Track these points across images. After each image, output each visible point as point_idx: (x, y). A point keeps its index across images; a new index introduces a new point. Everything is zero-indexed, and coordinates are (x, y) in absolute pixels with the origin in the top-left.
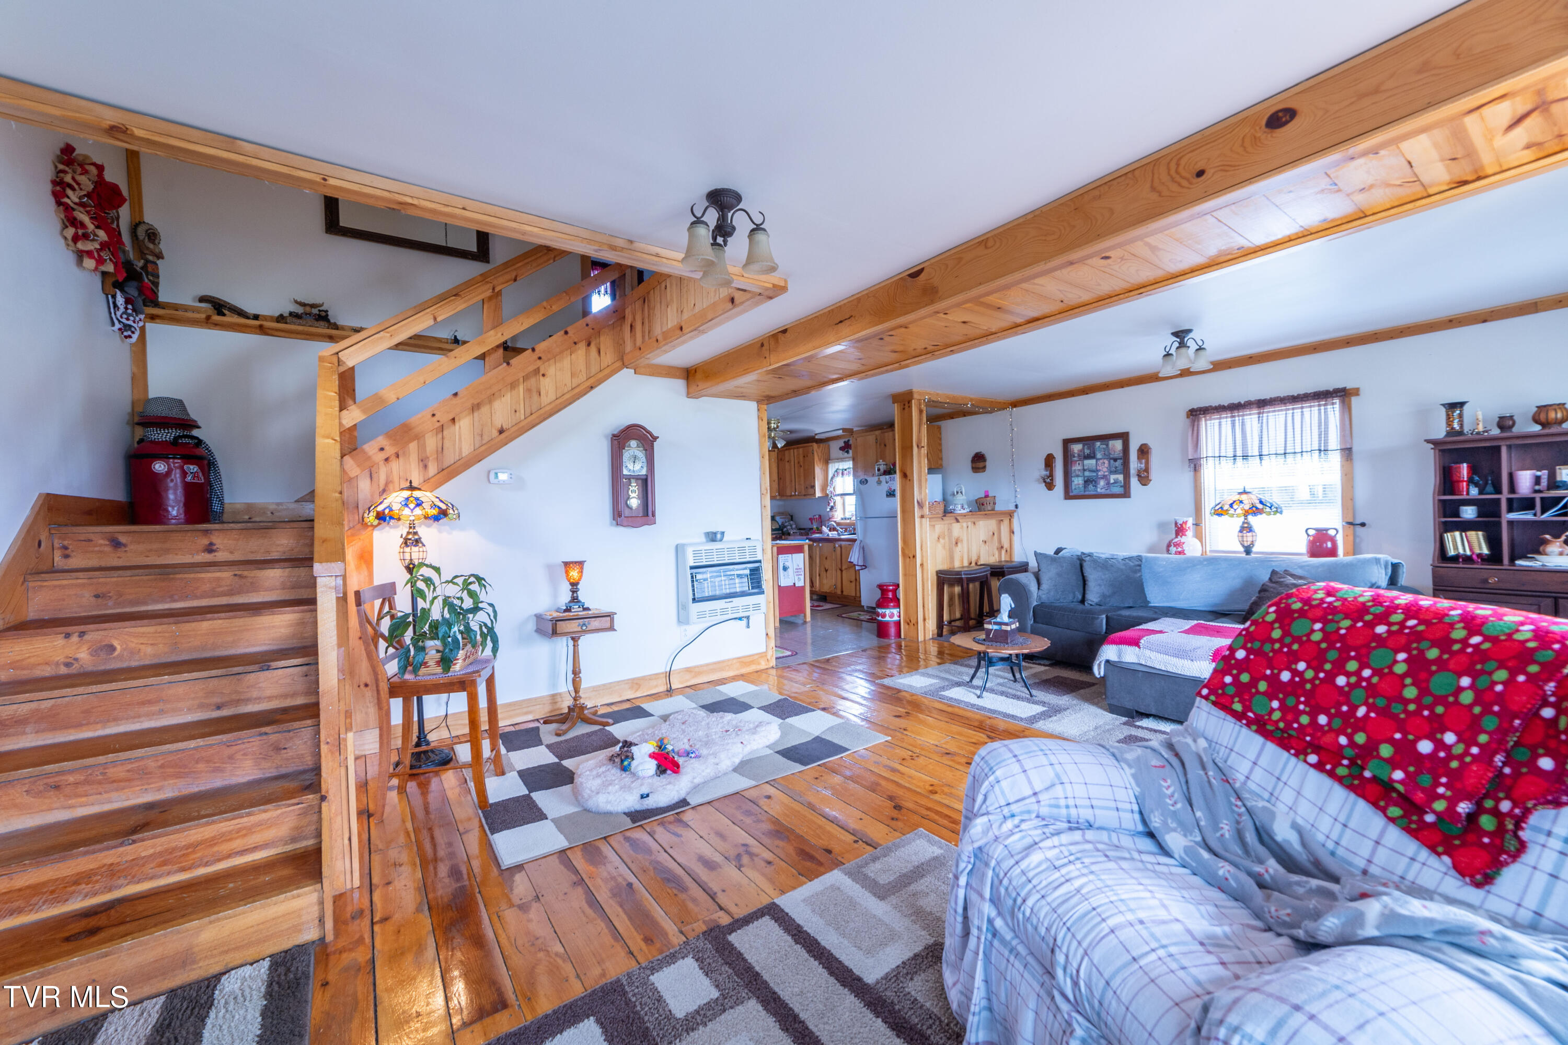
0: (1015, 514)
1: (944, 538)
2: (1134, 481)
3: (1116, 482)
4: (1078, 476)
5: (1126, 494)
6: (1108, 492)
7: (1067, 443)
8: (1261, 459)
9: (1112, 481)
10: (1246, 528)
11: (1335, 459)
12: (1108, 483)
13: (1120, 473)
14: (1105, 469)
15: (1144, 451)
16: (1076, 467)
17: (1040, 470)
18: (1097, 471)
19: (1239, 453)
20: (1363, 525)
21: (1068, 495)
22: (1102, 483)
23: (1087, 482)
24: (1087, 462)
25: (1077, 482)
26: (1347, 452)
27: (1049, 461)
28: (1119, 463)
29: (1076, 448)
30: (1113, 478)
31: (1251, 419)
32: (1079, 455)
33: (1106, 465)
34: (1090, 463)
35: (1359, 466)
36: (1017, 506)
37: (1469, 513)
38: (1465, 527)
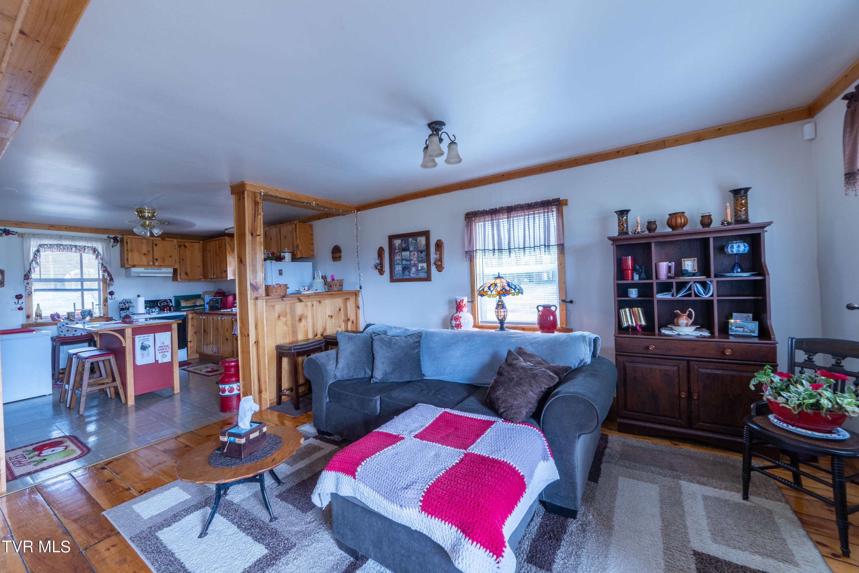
0: (360, 293)
2: (433, 268)
3: (422, 268)
4: (398, 264)
5: (428, 278)
6: (417, 277)
7: (391, 238)
8: (510, 252)
9: (420, 268)
10: (501, 306)
11: (554, 251)
12: (417, 270)
13: (424, 262)
14: (415, 259)
15: (439, 245)
16: (398, 258)
17: (374, 260)
18: (410, 260)
19: (496, 248)
20: (571, 302)
21: (393, 280)
22: (414, 270)
23: (405, 268)
24: (404, 253)
25: (398, 268)
26: (561, 247)
27: (381, 252)
28: (424, 254)
29: (397, 242)
30: (420, 265)
31: (504, 222)
32: (399, 248)
33: (416, 256)
34: (406, 254)
35: (569, 260)
36: (361, 287)
37: (633, 293)
38: (631, 304)
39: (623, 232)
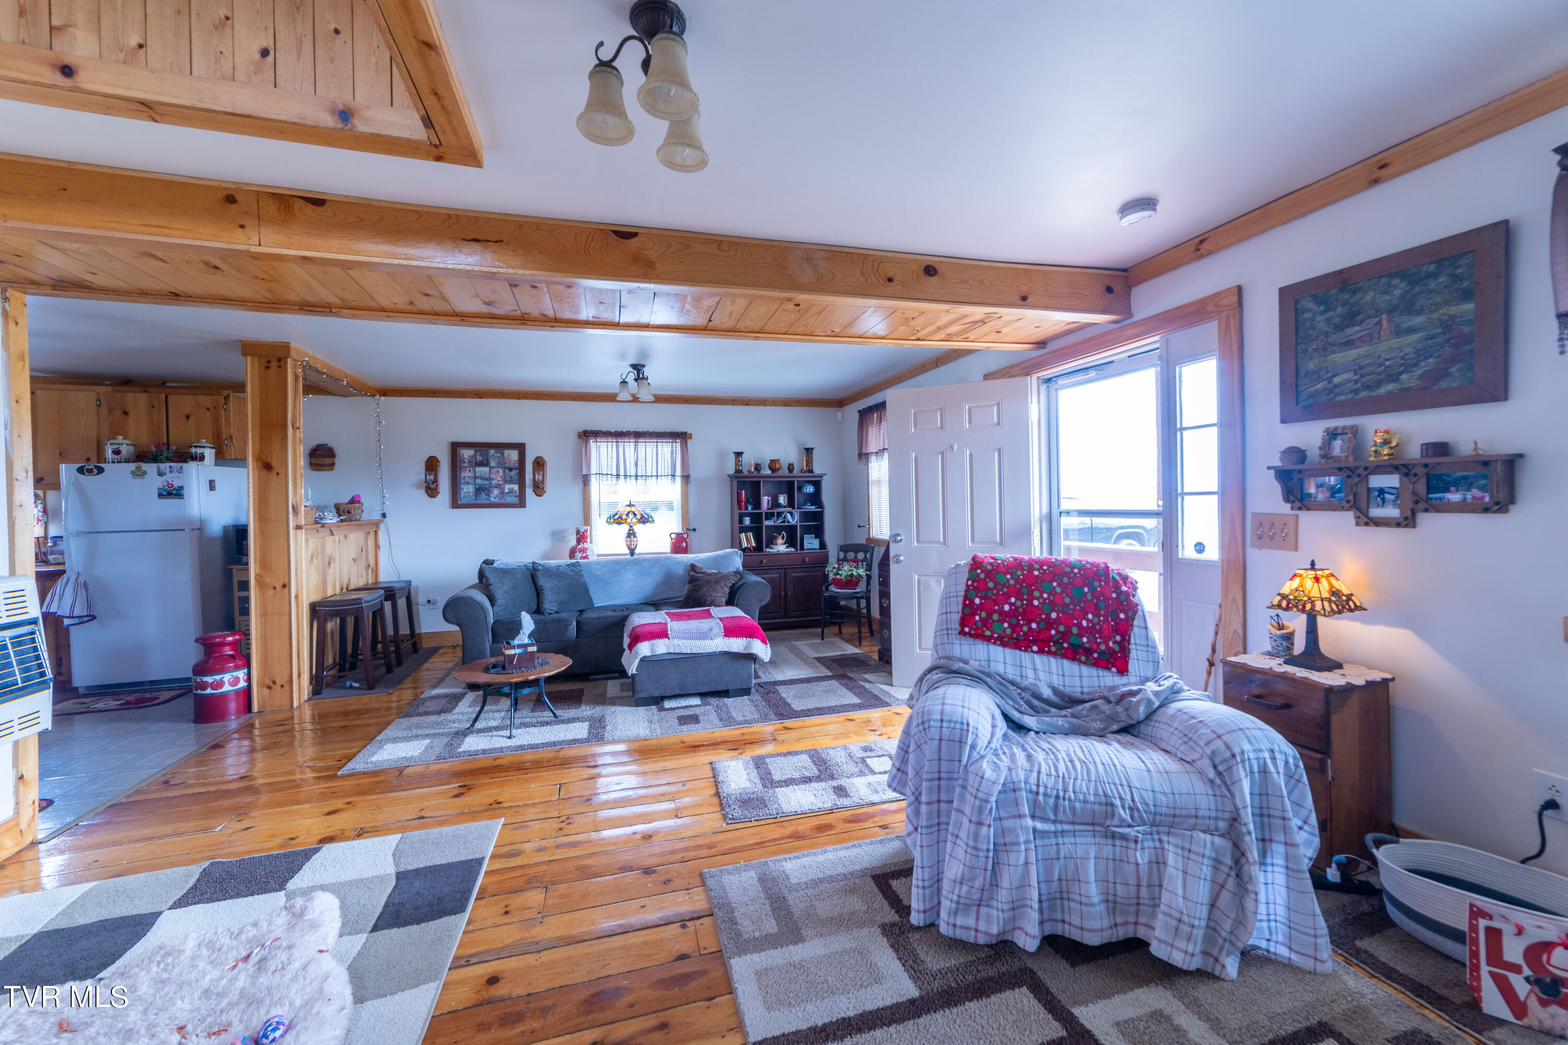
0: (382, 526)
1: (317, 558)
2: (529, 492)
3: (511, 491)
4: (468, 483)
5: (522, 504)
6: (502, 501)
7: (455, 447)
8: (636, 479)
9: (506, 491)
10: (631, 534)
11: (678, 480)
12: (503, 493)
13: (515, 483)
14: (499, 478)
15: (539, 464)
16: (466, 474)
17: (418, 472)
18: (490, 479)
19: (622, 473)
20: (694, 530)
21: (456, 503)
22: (496, 492)
23: (479, 490)
24: (478, 469)
25: (467, 490)
26: (686, 478)
27: (432, 465)
28: (514, 473)
29: (467, 453)
30: (507, 487)
31: (629, 446)
32: (470, 462)
33: (501, 474)
34: (483, 470)
35: (692, 488)
36: (384, 515)
37: (747, 521)
38: (743, 529)
39: (738, 471)
